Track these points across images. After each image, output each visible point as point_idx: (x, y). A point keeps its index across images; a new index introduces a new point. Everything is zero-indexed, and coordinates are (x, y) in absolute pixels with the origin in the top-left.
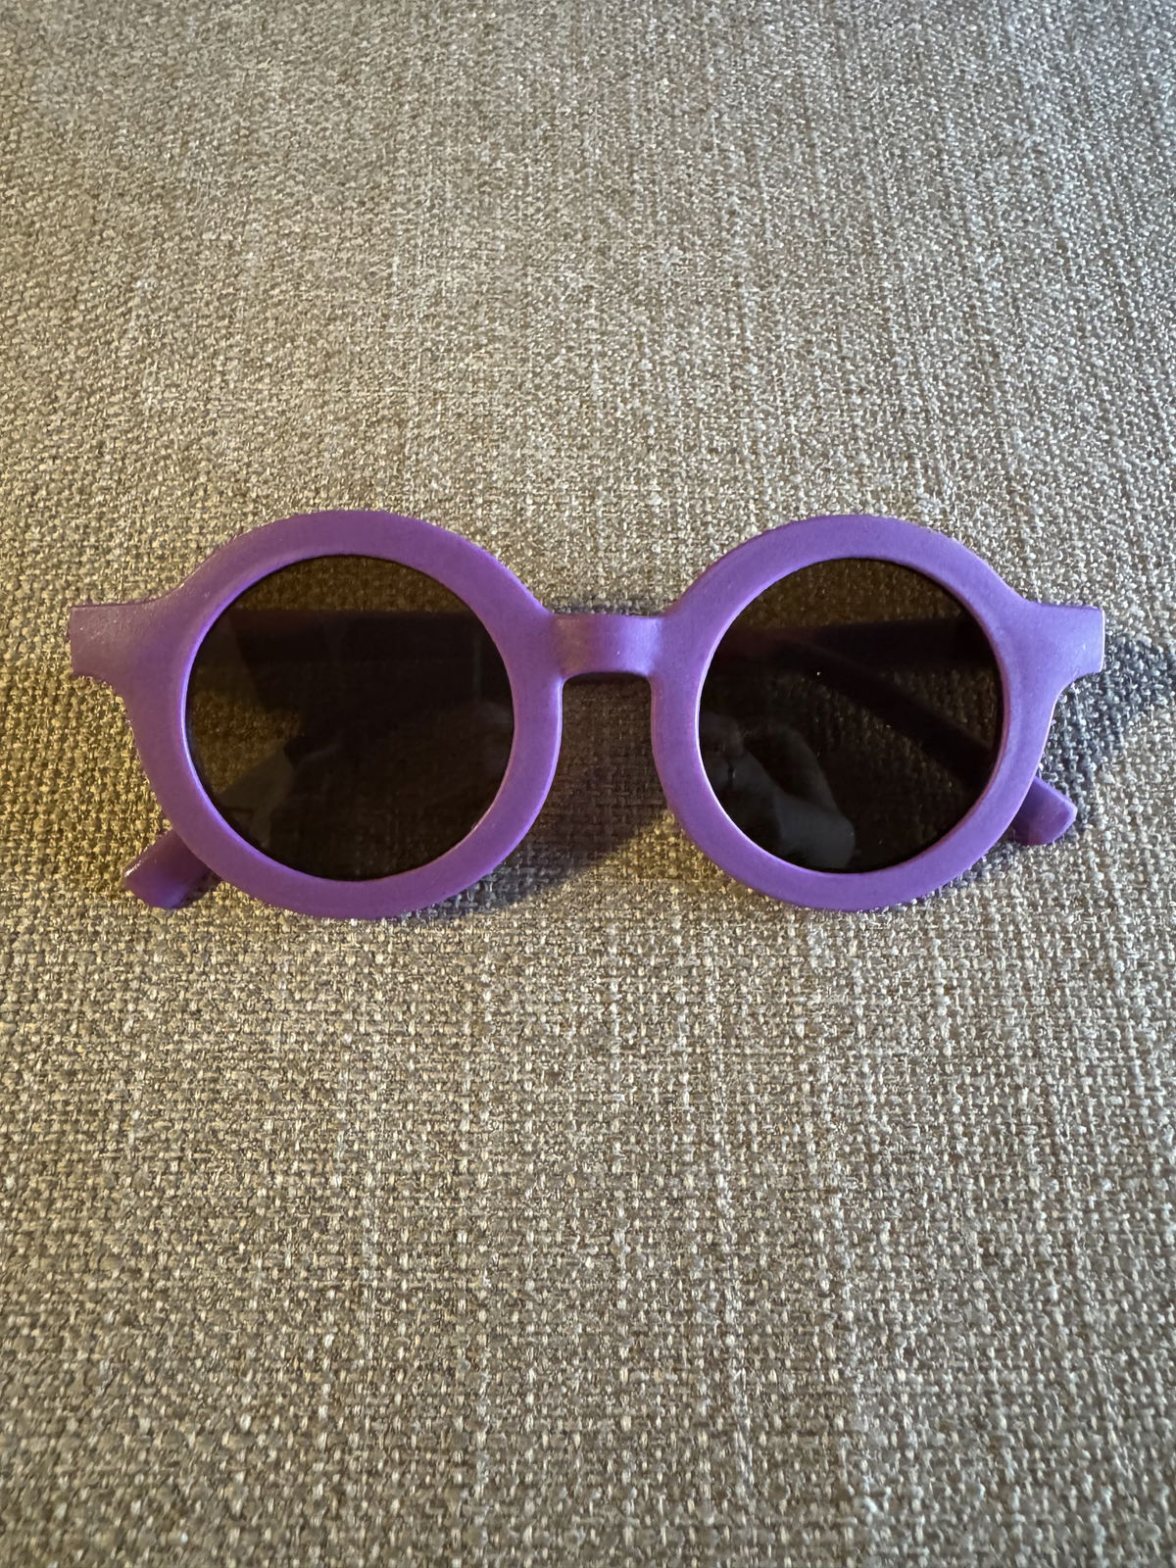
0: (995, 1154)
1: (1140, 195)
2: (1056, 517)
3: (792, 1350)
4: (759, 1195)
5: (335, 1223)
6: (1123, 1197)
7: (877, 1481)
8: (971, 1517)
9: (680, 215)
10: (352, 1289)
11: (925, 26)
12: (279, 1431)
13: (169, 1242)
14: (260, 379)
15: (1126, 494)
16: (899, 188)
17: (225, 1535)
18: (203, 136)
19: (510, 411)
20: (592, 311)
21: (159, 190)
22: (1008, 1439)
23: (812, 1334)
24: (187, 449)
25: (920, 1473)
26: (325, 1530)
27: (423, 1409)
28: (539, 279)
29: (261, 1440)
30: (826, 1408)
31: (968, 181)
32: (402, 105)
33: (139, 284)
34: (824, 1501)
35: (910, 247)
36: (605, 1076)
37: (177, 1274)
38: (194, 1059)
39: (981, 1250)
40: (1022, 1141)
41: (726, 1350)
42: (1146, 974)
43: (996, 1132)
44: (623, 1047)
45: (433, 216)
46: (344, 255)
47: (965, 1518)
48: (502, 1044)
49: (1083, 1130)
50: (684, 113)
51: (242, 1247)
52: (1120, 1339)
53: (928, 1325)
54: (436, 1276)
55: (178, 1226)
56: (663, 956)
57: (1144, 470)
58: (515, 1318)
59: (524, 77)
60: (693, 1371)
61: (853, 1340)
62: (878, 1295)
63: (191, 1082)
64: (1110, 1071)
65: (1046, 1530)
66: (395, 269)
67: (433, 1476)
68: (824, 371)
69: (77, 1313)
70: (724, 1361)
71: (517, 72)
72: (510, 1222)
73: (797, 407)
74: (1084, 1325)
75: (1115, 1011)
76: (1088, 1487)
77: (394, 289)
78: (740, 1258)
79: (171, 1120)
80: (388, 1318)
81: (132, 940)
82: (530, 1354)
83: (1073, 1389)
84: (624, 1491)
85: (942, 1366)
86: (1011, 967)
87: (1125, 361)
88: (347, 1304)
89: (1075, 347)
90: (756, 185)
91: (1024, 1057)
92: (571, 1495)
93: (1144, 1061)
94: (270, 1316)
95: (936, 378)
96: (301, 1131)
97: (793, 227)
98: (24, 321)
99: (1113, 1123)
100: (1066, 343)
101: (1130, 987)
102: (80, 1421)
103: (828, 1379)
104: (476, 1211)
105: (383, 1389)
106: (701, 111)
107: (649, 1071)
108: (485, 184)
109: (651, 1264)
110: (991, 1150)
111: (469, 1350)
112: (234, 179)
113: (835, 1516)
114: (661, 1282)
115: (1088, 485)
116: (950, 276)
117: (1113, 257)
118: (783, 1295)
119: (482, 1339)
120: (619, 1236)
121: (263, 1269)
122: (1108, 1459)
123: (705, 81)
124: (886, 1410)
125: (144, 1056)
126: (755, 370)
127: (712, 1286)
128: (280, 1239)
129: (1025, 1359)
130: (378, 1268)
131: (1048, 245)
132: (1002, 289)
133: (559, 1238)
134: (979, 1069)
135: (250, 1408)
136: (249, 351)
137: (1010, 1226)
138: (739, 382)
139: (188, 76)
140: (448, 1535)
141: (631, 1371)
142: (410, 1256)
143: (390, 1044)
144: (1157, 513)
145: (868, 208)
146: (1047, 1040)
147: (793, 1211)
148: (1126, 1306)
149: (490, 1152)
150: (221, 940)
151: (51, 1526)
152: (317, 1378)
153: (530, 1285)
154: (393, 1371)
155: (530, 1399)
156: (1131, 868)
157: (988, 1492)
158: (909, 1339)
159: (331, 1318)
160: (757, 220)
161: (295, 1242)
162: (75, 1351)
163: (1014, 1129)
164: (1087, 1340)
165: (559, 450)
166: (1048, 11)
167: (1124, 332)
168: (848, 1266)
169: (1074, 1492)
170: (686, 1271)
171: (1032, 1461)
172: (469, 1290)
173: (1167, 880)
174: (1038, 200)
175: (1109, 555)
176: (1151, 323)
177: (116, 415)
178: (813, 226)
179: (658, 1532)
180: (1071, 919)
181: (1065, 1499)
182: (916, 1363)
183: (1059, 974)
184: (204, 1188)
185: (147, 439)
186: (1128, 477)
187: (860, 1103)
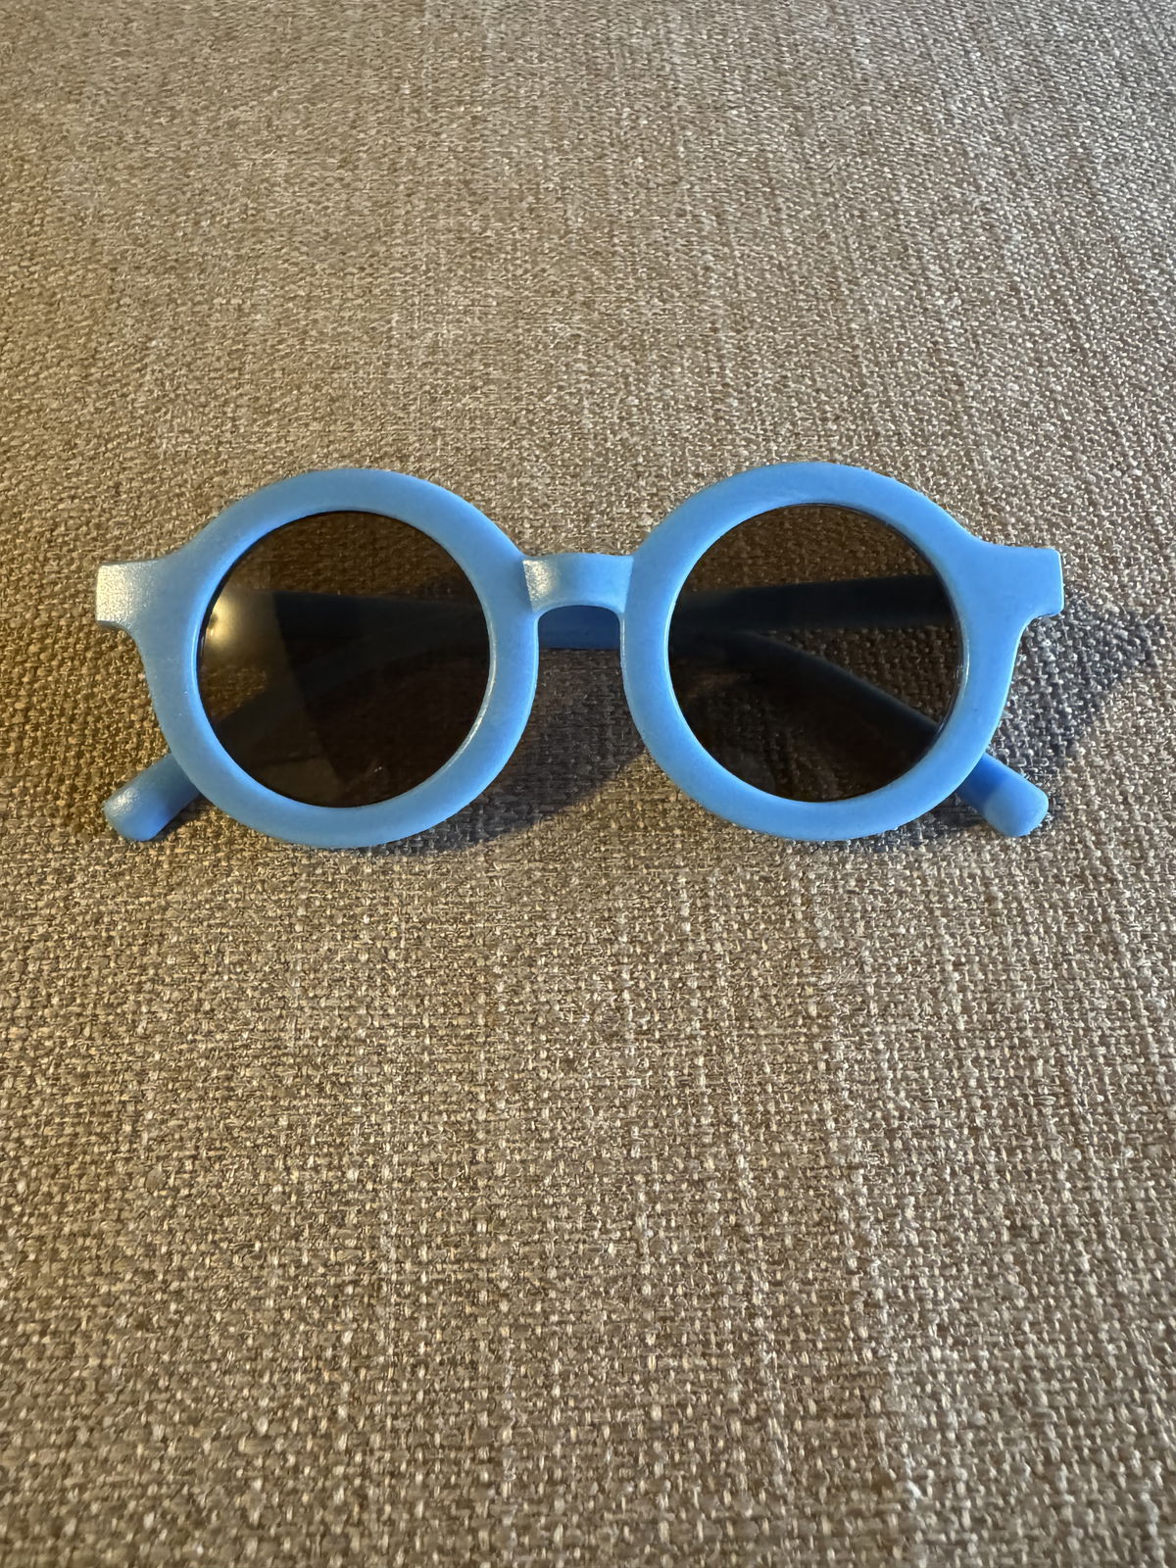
0: (1015, 1126)
1: (1083, 243)
2: (1028, 525)
3: (823, 1330)
4: (781, 1174)
5: (352, 1218)
6: (1146, 1163)
7: (918, 1463)
8: (1018, 1500)
9: (658, 271)
10: (371, 1284)
11: (875, 108)
12: (298, 1433)
13: (183, 1242)
14: (268, 424)
15: (1093, 503)
16: (860, 243)
17: (243, 1547)
18: (214, 216)
19: (505, 444)
20: (580, 356)
21: (173, 264)
22: (1050, 1417)
23: (842, 1314)
24: (199, 487)
25: (962, 1453)
26: (346, 1536)
27: (446, 1404)
28: (529, 331)
29: (279, 1445)
30: (861, 1389)
31: (923, 235)
32: (397, 186)
33: (154, 343)
34: (864, 1486)
35: (874, 293)
36: (621, 1062)
37: (191, 1274)
38: (207, 1058)
39: (1008, 1223)
40: (1040, 1111)
41: (754, 1333)
42: (1150, 946)
43: (1013, 1104)
44: (637, 1033)
45: (429, 278)
46: (347, 314)
47: (1013, 1501)
48: (516, 1033)
49: (1100, 1098)
50: (658, 185)
51: (258, 1245)
52: (1156, 1307)
53: (960, 1301)
54: (455, 1267)
55: (192, 1225)
56: (674, 943)
57: (1107, 481)
58: (538, 1308)
59: (511, 159)
60: (722, 1356)
61: (884, 1318)
62: (907, 1271)
63: (205, 1080)
64: (1123, 1040)
65: (1096, 1511)
66: (394, 324)
67: (458, 1474)
68: (801, 402)
69: (89, 1319)
70: (753, 1344)
71: (504, 155)
72: (530, 1211)
73: (777, 434)
74: (1119, 1295)
75: (1122, 981)
76: (1136, 1463)
77: (393, 342)
78: (764, 1238)
79: (185, 1119)
80: (408, 1312)
81: (145, 944)
82: (554, 1344)
83: (1113, 1362)
84: (657, 1485)
85: (976, 1341)
86: (1016, 943)
87: (1081, 386)
88: (366, 1300)
89: (1034, 375)
90: (727, 244)
91: (1036, 1030)
92: (602, 1490)
93: (1156, 1028)
94: (287, 1315)
95: (906, 405)
96: (316, 1126)
97: (764, 279)
98: (45, 378)
99: (1129, 1091)
100: (1025, 372)
101: (1135, 958)
102: (91, 1430)
103: (861, 1359)
104: (495, 1200)
105: (405, 1386)
106: (674, 183)
107: (664, 1055)
108: (475, 251)
109: (675, 1249)
110: (1011, 1122)
111: (491, 1341)
112: (243, 251)
113: (878, 1503)
114: (685, 1265)
115: (1055, 495)
116: (912, 317)
117: (1063, 296)
118: (810, 1275)
119: (505, 1331)
120: (641, 1221)
121: (280, 1266)
122: (1154, 1432)
123: (676, 158)
124: (923, 1390)
125: (157, 1057)
126: (735, 403)
127: (738, 1268)
128: (296, 1236)
129: (1061, 1332)
130: (398, 1262)
131: (1002, 289)
132: (962, 327)
133: (580, 1225)
134: (993, 1043)
135: (268, 1411)
136: (257, 399)
137: (1035, 1197)
138: (721, 414)
139: (200, 166)
140: (475, 1537)
141: (658, 1358)
142: (429, 1247)
143: (404, 1037)
144: (1124, 519)
145: (833, 261)
146: (1058, 1012)
147: (816, 1189)
148: (1159, 1275)
149: (508, 1141)
150: (234, 941)
151: (61, 1543)
152: (336, 1376)
153: (553, 1273)
154: (414, 1367)
155: (557, 1391)
156: (1126, 845)
157: (1033, 1472)
158: (940, 1314)
159: (350, 1315)
160: (730, 274)
161: (312, 1237)
162: (86, 1357)
163: (1031, 1100)
164: (1122, 1310)
165: (553, 478)
166: (986, 93)
167: (1078, 361)
168: (875, 1243)
169: (1122, 1469)
170: (710, 1253)
171: (1077, 1437)
172: (490, 1281)
173: (1163, 855)
174: (990, 250)
175: (1081, 557)
176: (1103, 353)
177: (132, 459)
178: (783, 278)
179: (694, 1526)
180: (1073, 894)
181: (1113, 1476)
182: (950, 1341)
183: (1064, 946)
184: (219, 1186)
185: (162, 480)
186: (1093, 488)
187: (877, 1080)
